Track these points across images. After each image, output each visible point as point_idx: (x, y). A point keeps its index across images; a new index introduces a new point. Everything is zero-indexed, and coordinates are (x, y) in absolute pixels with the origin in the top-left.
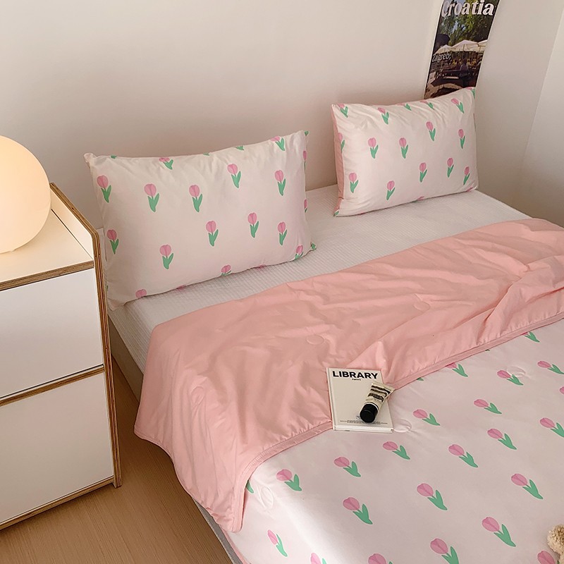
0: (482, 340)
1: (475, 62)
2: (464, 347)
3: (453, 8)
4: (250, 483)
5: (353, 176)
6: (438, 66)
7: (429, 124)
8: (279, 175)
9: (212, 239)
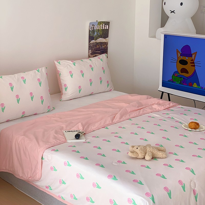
0: (114, 121)
1: (105, 46)
2: (107, 123)
3: (93, 27)
4: (43, 157)
5: (65, 85)
6: (92, 48)
7: (90, 66)
8: (39, 80)
9: (18, 101)
